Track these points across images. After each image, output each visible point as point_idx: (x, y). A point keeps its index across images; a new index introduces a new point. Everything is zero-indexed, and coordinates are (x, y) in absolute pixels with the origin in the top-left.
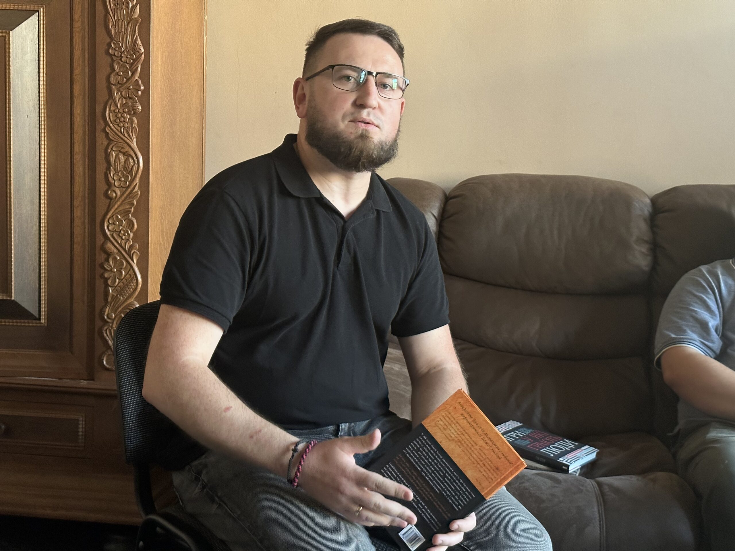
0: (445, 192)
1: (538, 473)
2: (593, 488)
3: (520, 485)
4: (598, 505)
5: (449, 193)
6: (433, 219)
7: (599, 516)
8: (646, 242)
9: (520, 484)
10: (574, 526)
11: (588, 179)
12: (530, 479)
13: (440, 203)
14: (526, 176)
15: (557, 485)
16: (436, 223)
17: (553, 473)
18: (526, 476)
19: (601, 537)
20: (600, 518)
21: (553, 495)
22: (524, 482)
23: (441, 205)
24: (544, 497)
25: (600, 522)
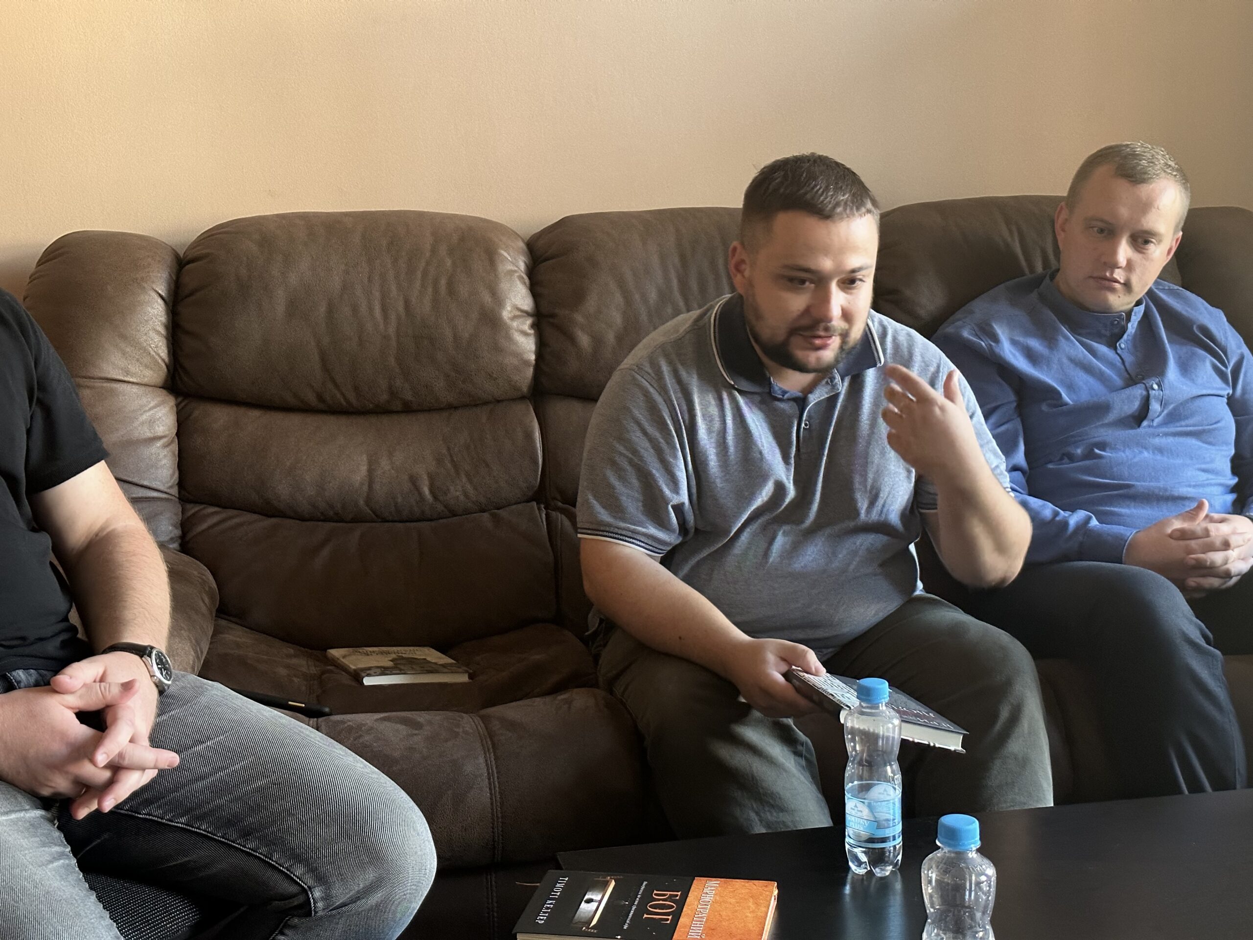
0: (178, 254)
1: (386, 717)
2: (475, 727)
3: (356, 742)
4: (485, 753)
5: (184, 253)
6: (160, 301)
7: (488, 769)
8: (528, 314)
9: (355, 740)
10: (450, 792)
11: (420, 215)
12: (372, 728)
13: (169, 272)
14: (316, 215)
15: (417, 732)
16: (164, 308)
17: (409, 713)
18: (364, 725)
19: (492, 804)
20: (488, 774)
21: (411, 749)
22: (361, 736)
23: (170, 275)
24: (397, 754)
25: (489, 779)
